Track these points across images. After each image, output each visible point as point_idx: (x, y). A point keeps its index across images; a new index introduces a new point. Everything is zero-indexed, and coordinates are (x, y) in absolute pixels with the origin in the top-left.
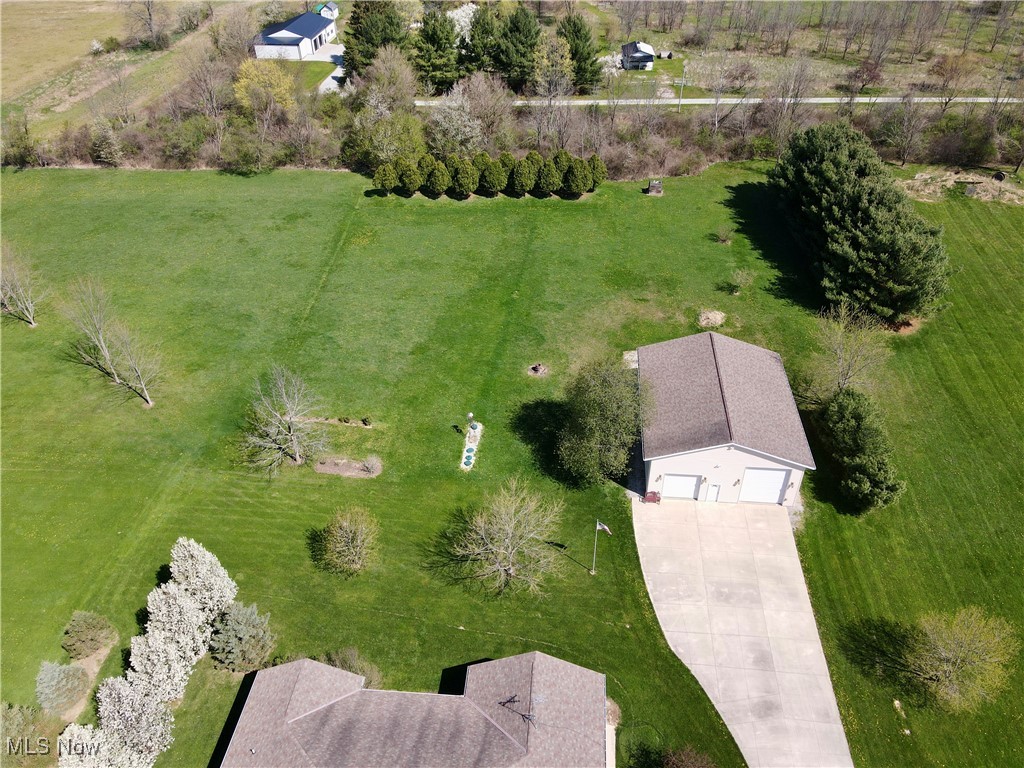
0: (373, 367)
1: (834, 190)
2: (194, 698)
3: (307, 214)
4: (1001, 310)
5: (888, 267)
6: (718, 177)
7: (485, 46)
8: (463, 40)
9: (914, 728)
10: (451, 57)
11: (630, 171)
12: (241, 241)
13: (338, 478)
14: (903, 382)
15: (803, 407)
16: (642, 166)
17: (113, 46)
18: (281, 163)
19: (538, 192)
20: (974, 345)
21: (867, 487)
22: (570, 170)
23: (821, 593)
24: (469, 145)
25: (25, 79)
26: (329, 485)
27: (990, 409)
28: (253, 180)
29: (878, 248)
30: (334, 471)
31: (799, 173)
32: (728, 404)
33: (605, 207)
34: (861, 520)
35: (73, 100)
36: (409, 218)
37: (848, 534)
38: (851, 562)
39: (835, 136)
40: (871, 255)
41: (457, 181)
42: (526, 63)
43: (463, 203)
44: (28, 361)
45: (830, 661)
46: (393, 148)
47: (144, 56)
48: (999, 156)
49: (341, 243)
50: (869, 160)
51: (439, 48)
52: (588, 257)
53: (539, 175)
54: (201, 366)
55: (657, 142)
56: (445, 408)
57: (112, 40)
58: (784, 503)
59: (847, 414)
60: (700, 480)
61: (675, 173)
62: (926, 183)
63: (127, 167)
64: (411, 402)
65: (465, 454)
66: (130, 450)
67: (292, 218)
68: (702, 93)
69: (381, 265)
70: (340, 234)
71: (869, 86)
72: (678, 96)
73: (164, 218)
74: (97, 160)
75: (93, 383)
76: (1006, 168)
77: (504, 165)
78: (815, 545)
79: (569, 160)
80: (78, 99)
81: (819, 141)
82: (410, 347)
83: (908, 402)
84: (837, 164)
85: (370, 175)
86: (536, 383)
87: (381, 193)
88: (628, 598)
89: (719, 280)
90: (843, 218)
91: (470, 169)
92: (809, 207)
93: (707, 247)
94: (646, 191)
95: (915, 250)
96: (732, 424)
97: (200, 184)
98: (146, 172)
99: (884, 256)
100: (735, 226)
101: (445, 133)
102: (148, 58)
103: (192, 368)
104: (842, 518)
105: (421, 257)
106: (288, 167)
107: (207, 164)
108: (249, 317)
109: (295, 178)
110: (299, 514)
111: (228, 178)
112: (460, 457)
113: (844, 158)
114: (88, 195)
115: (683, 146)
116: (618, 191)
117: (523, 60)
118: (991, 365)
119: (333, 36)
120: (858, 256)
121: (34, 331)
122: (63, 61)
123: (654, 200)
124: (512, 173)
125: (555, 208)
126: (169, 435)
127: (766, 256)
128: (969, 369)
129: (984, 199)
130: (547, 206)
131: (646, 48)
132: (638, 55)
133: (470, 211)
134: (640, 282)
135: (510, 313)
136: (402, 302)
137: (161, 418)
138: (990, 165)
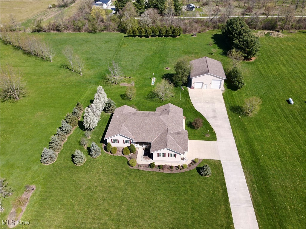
0: (130, 68)
1: (236, 31)
2: (102, 117)
3: (111, 41)
4: (273, 57)
5: (246, 45)
6: (210, 33)
7: (152, 3)
8: (146, 2)
9: (243, 120)
10: (143, 6)
11: (189, 32)
12: (96, 46)
13: (125, 86)
14: (249, 69)
15: (226, 74)
16: (192, 30)
17: (54, 6)
18: (103, 31)
19: (166, 36)
20: (266, 63)
21: (237, 83)
22: (174, 30)
23: (227, 102)
24: (149, 26)
25: (33, 14)
26: (123, 88)
27: (267, 74)
28: (96, 34)
29: (244, 41)
30: (124, 85)
31: (228, 28)
32: (209, 68)
33: (182, 39)
34: (236, 92)
35: (47, 18)
36: (135, 41)
37: (233, 94)
38: (234, 98)
39: (236, 19)
40: (243, 43)
41: (147, 33)
42: (162, 8)
43: (148, 38)
44: (52, 68)
45: (227, 111)
46: (131, 26)
47: (63, 9)
48: (279, 27)
49: (120, 46)
50: (244, 24)
51: (140, 4)
52: (178, 48)
53: (167, 32)
54: (91, 69)
55: (195, 25)
56: (148, 75)
57: (54, 5)
58: (221, 89)
59: (234, 71)
60: (203, 83)
61: (200, 32)
62: (260, 33)
63: (65, 32)
64: (140, 74)
65: (152, 82)
66: (79, 82)
67: (107, 42)
68: (207, 15)
69: (130, 50)
70: (119, 44)
71: (250, 13)
72: (201, 16)
73: (76, 42)
74: (58, 30)
75: (68, 72)
76: (280, 30)
77: (158, 29)
78: (226, 95)
79: (174, 28)
80: (48, 18)
81: (233, 21)
82: (138, 65)
83: (249, 73)
84: (237, 25)
85: (125, 33)
86: (167, 71)
87: (128, 36)
88: (187, 103)
89: (209, 52)
90: (237, 37)
91: (150, 30)
92: (230, 35)
93: (207, 46)
94: (192, 36)
95: (252, 41)
96: (209, 71)
97: (83, 35)
98: (69, 33)
99: (245, 43)
100: (214, 42)
101: (143, 23)
102: (64, 9)
103: (89, 69)
104: (233, 91)
105: (139, 49)
106: (104, 32)
107: (85, 31)
108: (101, 60)
109: (106, 34)
110: (118, 92)
111: (90, 34)
112: (151, 83)
113: (238, 24)
114: (57, 38)
115: (201, 26)
116: (186, 36)
117: (162, 7)
118: (269, 67)
119: (111, 4)
120: (240, 43)
121: (52, 63)
122: (41, 10)
123: (195, 37)
124: (160, 31)
125: (170, 39)
126: (87, 80)
127: (220, 48)
128: (264, 67)
129: (274, 36)
130: (168, 39)
131: (193, 5)
132: (191, 7)
133: (150, 40)
134: (191, 53)
135: (161, 59)
136: (135, 57)
137: (85, 77)
138: (277, 30)
